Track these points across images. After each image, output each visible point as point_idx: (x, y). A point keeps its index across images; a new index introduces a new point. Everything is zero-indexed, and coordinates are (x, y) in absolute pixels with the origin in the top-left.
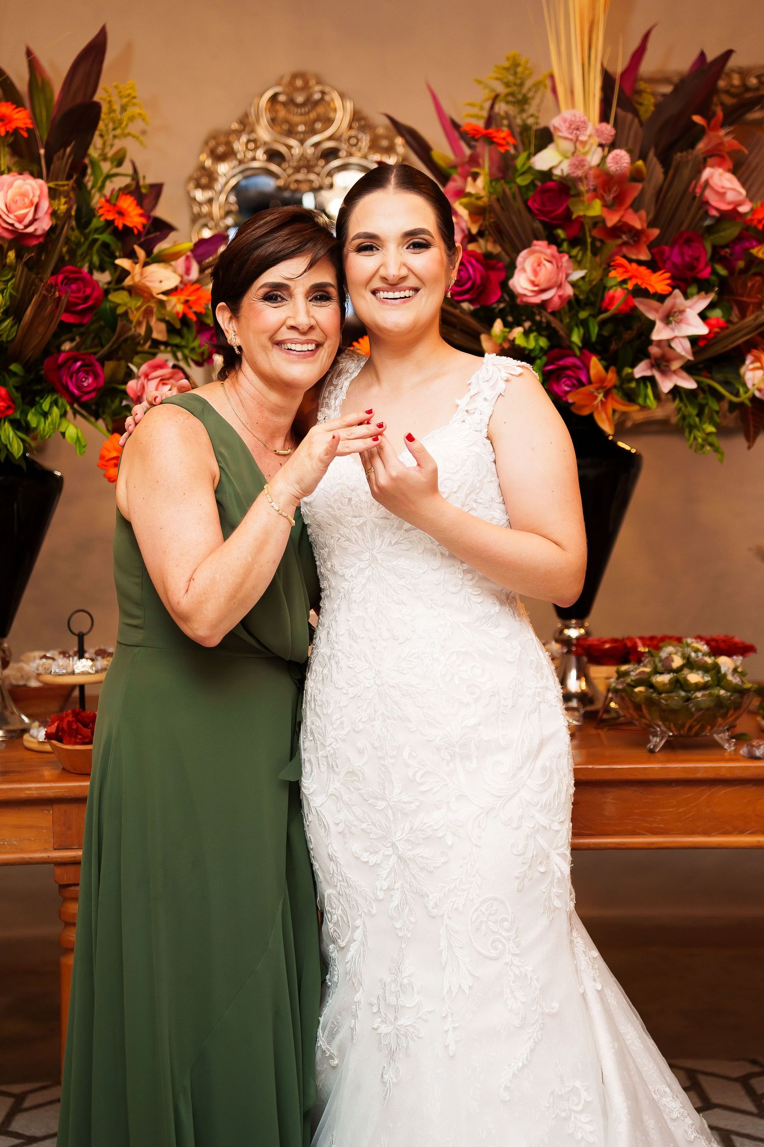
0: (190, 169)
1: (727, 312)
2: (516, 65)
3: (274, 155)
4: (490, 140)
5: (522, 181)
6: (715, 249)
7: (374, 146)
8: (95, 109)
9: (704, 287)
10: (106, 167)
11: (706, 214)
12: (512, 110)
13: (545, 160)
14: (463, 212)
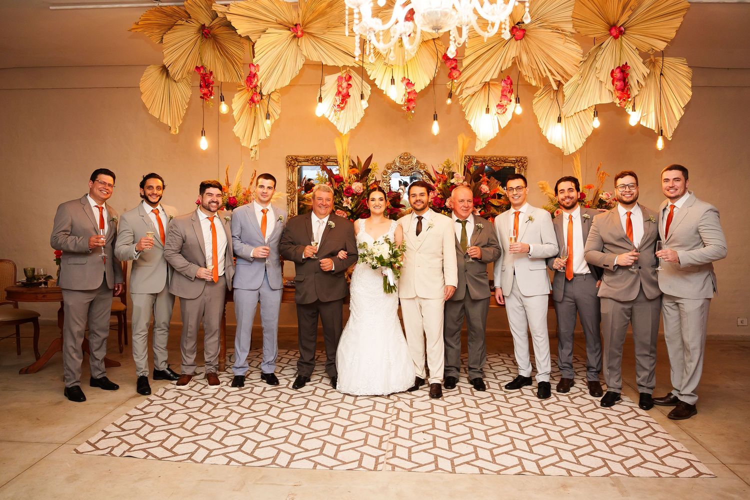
0: (382, 171)
1: (485, 210)
2: (448, 161)
3: (399, 168)
4: (442, 177)
5: (448, 185)
6: (483, 199)
7: (421, 167)
8: (370, 170)
9: (480, 207)
10: (371, 178)
11: (481, 193)
12: (447, 169)
13: (452, 181)
14: (437, 190)
